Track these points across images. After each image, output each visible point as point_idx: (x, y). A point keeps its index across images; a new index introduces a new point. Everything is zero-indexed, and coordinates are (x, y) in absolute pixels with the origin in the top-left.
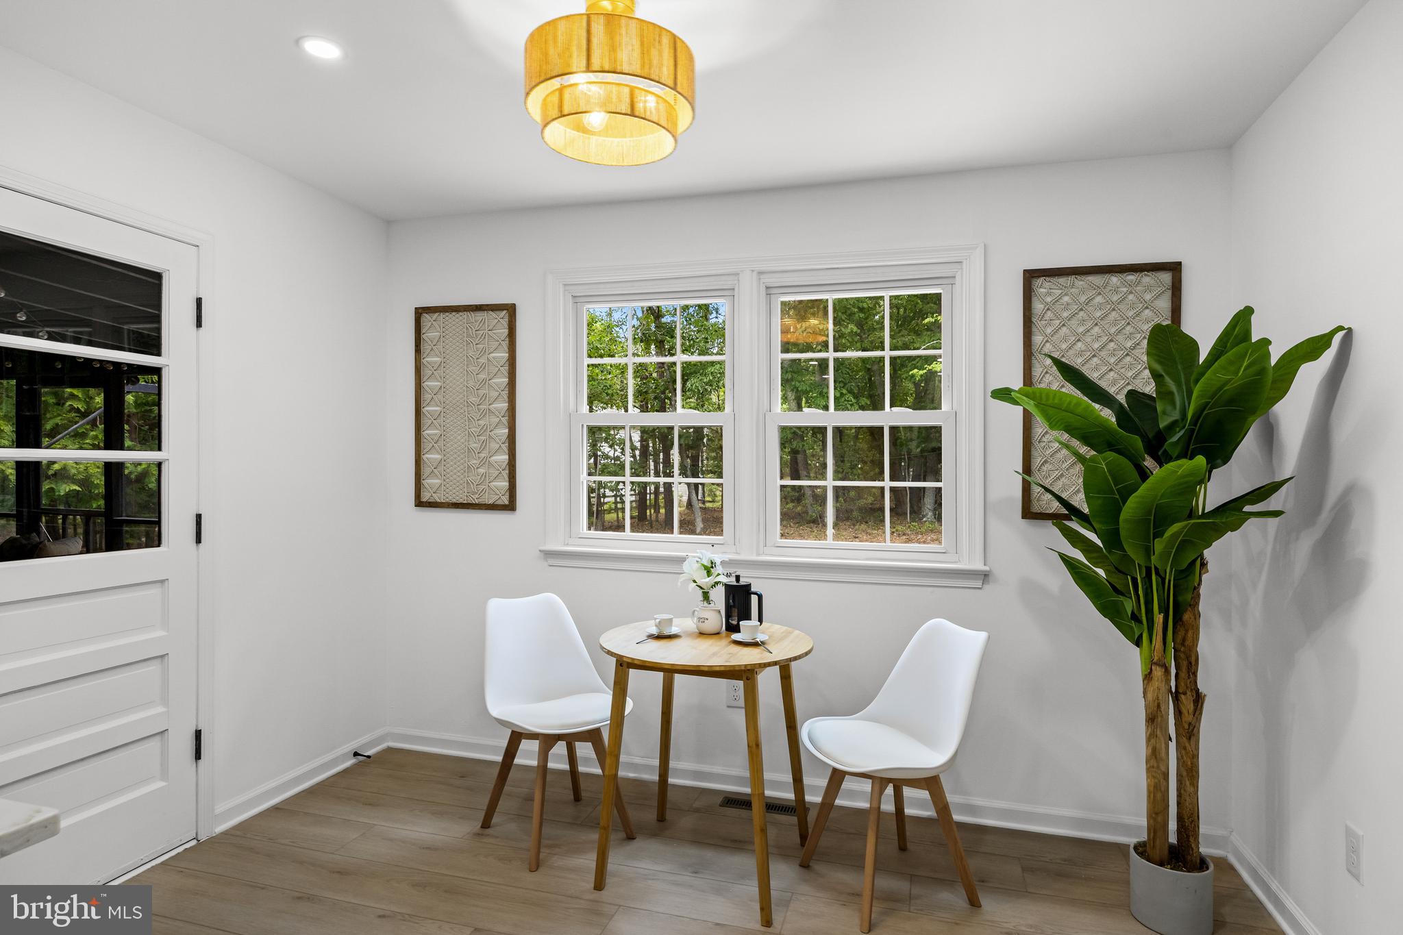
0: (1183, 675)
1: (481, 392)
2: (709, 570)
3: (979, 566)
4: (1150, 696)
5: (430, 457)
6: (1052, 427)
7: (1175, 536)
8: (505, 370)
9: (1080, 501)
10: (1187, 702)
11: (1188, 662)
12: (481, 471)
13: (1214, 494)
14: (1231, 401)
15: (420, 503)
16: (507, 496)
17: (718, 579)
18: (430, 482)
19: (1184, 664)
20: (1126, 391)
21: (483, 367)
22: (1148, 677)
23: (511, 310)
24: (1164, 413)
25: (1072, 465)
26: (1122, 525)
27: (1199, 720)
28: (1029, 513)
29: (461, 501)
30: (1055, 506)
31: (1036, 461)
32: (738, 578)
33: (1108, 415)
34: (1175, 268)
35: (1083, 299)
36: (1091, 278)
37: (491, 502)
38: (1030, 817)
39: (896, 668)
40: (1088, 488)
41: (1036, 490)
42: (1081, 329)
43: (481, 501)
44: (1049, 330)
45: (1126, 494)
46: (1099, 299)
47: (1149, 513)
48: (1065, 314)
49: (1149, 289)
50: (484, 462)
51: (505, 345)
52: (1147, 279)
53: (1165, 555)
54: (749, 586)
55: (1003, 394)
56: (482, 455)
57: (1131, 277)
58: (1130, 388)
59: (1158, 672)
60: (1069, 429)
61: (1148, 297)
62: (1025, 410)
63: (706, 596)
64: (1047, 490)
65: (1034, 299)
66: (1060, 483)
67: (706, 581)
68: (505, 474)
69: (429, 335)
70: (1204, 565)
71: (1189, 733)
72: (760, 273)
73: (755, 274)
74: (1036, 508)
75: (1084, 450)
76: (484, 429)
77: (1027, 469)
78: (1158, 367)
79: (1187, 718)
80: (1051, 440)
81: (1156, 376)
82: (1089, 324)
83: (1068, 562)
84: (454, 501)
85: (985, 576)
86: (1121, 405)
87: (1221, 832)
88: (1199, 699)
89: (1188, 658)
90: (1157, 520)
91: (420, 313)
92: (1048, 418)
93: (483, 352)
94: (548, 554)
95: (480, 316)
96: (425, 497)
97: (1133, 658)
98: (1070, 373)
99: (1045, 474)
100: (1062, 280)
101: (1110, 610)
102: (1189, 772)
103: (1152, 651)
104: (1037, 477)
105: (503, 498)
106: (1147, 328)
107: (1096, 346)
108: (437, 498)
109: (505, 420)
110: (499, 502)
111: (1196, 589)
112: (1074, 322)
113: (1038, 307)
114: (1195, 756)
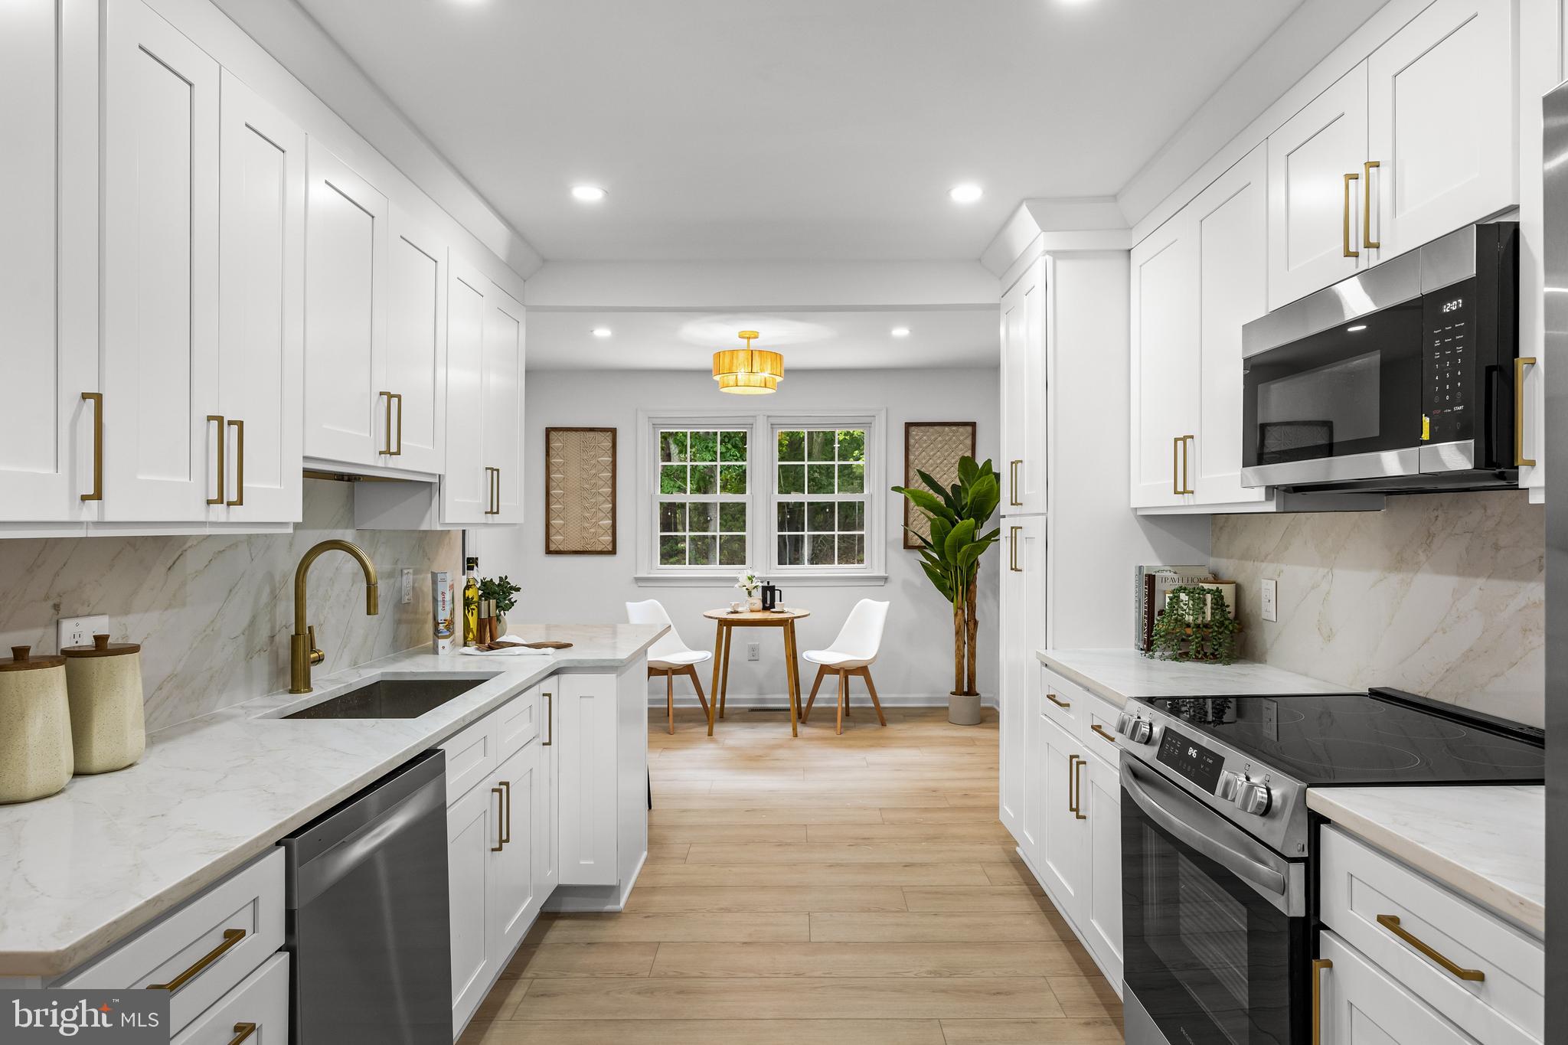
0: (970, 613)
1: (593, 481)
2: (751, 579)
3: (882, 574)
4: (957, 623)
5: (556, 522)
6: (918, 506)
7: (966, 551)
8: (610, 468)
9: (929, 539)
10: (971, 624)
11: (972, 609)
12: (592, 530)
13: (982, 533)
14: (984, 496)
15: (549, 552)
16: (611, 545)
17: (757, 584)
18: (556, 538)
19: (970, 608)
20: (951, 485)
21: (594, 466)
22: (956, 615)
23: (613, 431)
24: (964, 498)
25: (927, 522)
26: (946, 548)
27: (976, 632)
28: (907, 546)
29: (579, 549)
30: (919, 542)
31: (911, 520)
32: (768, 583)
33: (941, 500)
34: (973, 425)
35: (933, 438)
36: (936, 428)
37: (599, 549)
38: (906, 700)
39: (847, 622)
40: (933, 532)
41: (911, 534)
42: (932, 453)
43: (593, 549)
44: (917, 453)
45: (947, 533)
46: (940, 438)
47: (956, 543)
48: (924, 445)
49: (962, 434)
50: (596, 525)
51: (610, 453)
52: (961, 429)
53: (962, 561)
54: (774, 586)
55: (896, 489)
56: (593, 521)
57: (954, 428)
58: (953, 483)
59: (960, 612)
60: (925, 506)
61: (962, 438)
62: (905, 497)
63: (750, 594)
64: (916, 534)
65: (910, 438)
66: (921, 530)
67: (749, 585)
68: (610, 532)
69: (554, 444)
70: (978, 564)
71: (972, 638)
72: (768, 417)
73: (766, 417)
74: (911, 543)
75: (931, 514)
76: (596, 504)
77: (906, 524)
78: (962, 477)
79: (972, 631)
80: (916, 510)
81: (961, 481)
82: (935, 451)
83: (923, 564)
84: (574, 549)
85: (886, 579)
86: (948, 494)
87: (992, 695)
88: (976, 623)
89: (972, 605)
90: (959, 544)
91: (549, 431)
92: (916, 501)
93: (595, 456)
94: (638, 580)
95: (591, 434)
96: (553, 547)
97: (950, 607)
98: (927, 478)
99: (915, 526)
100: (923, 428)
101: (941, 587)
102: (972, 655)
103: (957, 602)
104: (911, 527)
105: (608, 547)
106: (958, 458)
107: (939, 461)
108: (561, 548)
109: (609, 499)
110: (605, 550)
111: (975, 575)
112: (928, 450)
113: (912, 441)
114: (974, 648)
